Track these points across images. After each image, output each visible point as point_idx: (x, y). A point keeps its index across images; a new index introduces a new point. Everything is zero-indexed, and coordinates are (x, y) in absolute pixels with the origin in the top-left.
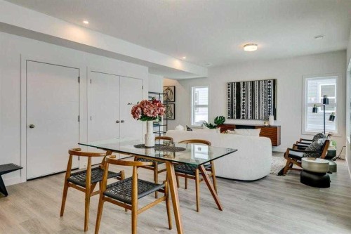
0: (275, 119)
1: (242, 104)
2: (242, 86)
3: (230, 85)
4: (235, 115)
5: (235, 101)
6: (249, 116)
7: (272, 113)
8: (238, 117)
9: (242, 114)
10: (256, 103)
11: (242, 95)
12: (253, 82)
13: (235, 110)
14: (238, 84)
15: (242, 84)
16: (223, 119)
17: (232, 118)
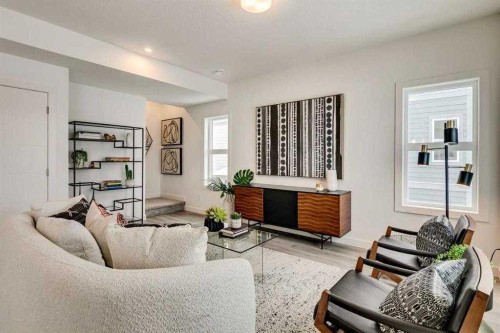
0: (339, 176)
1: (280, 148)
2: (280, 112)
3: (261, 110)
4: (269, 169)
5: (269, 142)
6: (293, 170)
7: (334, 164)
8: (274, 172)
9: (280, 165)
10: (306, 146)
11: (280, 130)
12: (299, 103)
13: (268, 158)
14: (274, 108)
15: (280, 109)
16: (250, 175)
17: (264, 173)
